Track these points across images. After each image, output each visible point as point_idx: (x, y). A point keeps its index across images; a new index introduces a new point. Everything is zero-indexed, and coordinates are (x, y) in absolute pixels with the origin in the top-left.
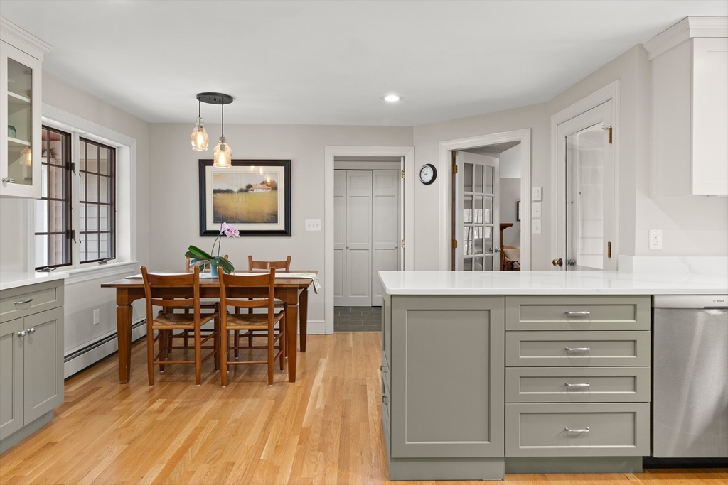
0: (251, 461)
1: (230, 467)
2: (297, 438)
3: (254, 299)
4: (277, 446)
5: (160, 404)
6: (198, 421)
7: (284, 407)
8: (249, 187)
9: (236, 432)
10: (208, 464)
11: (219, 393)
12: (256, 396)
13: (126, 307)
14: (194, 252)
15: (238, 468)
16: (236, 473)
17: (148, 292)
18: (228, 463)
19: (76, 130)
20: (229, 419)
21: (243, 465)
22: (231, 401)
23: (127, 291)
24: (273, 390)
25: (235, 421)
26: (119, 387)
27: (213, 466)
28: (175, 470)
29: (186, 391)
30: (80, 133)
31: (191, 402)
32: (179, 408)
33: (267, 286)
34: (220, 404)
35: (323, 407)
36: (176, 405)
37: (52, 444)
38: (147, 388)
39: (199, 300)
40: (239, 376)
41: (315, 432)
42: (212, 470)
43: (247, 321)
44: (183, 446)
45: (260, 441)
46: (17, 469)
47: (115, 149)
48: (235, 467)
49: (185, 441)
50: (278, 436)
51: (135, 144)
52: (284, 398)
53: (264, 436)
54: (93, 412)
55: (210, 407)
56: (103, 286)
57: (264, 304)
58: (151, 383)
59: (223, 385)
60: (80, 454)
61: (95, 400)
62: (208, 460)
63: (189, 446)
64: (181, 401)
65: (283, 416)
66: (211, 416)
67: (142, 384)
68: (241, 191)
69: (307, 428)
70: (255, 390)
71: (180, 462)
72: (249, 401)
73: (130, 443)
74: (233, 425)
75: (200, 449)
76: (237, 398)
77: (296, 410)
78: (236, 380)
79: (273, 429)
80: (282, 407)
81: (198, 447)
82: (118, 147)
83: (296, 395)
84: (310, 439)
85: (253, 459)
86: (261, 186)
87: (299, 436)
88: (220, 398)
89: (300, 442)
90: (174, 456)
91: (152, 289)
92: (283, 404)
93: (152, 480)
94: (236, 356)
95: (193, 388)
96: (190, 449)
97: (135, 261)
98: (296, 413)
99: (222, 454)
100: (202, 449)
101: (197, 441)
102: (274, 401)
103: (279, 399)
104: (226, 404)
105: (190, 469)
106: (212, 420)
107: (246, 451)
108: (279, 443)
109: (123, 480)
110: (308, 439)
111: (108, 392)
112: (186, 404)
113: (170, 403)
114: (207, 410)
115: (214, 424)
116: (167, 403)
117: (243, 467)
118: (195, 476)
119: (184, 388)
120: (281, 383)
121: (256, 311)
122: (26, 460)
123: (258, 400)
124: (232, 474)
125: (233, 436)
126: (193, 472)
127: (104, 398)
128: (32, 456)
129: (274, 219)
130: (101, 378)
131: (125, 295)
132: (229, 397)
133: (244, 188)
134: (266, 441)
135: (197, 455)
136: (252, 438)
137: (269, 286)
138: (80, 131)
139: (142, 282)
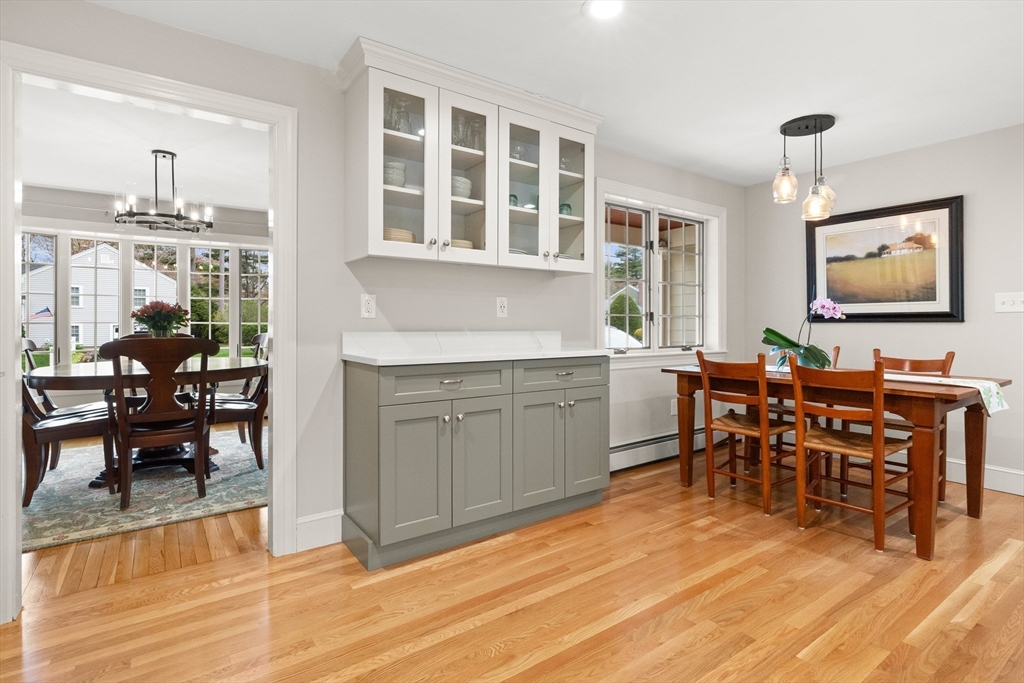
0: (779, 651)
1: (742, 644)
2: (883, 655)
3: (836, 407)
4: (836, 650)
5: (707, 522)
6: (741, 560)
7: (888, 593)
8: (883, 249)
9: (783, 597)
10: (717, 622)
11: (790, 534)
12: (844, 558)
13: (687, 398)
14: (773, 338)
15: (754, 651)
16: (747, 657)
17: (706, 382)
18: (745, 636)
19: (655, 206)
20: (782, 575)
21: (766, 650)
22: (802, 551)
23: (687, 379)
24: (879, 559)
25: (790, 582)
26: (679, 488)
27: (722, 629)
28: (673, 611)
29: (747, 517)
30: (659, 209)
31: (745, 532)
32: (728, 535)
33: (870, 390)
34: (782, 550)
35: (970, 626)
36: (725, 530)
37: (587, 524)
38: (706, 498)
39: (766, 400)
40: (832, 521)
41: (926, 662)
42: (717, 635)
43: (843, 441)
44: (701, 584)
45: (812, 627)
46: (548, 536)
47: (703, 223)
48: (750, 648)
49: (708, 579)
50: (847, 636)
51: (725, 213)
52: (894, 579)
53: (823, 623)
54: (639, 506)
55: (766, 548)
56: (663, 371)
57: (865, 418)
58: (711, 494)
59: (799, 525)
60: (601, 545)
61: (647, 495)
62: (720, 618)
63: (709, 587)
64: (734, 526)
65: (874, 606)
66: (759, 561)
67: (702, 493)
68: (870, 255)
69: (913, 648)
70: (847, 548)
71: (686, 603)
72: (828, 561)
73: (649, 554)
74: (784, 586)
75: (719, 599)
76: (813, 550)
77: (908, 607)
78: (825, 526)
79: (845, 619)
80: (882, 591)
81: (718, 595)
82: (707, 220)
83: (921, 582)
84: (909, 670)
85: (784, 652)
86: (904, 245)
87: (888, 653)
88: (787, 542)
89: (885, 665)
90: (684, 592)
91: (710, 378)
92: (887, 587)
93: (643, 609)
94: (842, 492)
95: (759, 515)
96: (707, 592)
97: (725, 350)
98: (903, 611)
99: (743, 619)
100: (721, 599)
101: (722, 585)
102: (870, 578)
103: (882, 577)
104: (790, 552)
105: (690, 619)
106: (757, 567)
107: (779, 632)
108: (842, 648)
109: (617, 593)
110: (904, 667)
111: (664, 491)
112: (737, 534)
113: (720, 524)
114: (760, 551)
115: (758, 572)
116: (714, 524)
117: (762, 654)
118: (691, 630)
119: (746, 513)
120: (900, 553)
121: (854, 428)
122: (560, 531)
123: (844, 565)
124: (740, 655)
125: (774, 601)
126: (692, 624)
127: (658, 496)
128: (566, 530)
129: (930, 294)
130: (665, 474)
131: (686, 384)
132: (801, 545)
133: (875, 250)
134: (822, 633)
135: (711, 603)
136: (801, 618)
137: (874, 390)
138: (660, 207)
139: (698, 370)
